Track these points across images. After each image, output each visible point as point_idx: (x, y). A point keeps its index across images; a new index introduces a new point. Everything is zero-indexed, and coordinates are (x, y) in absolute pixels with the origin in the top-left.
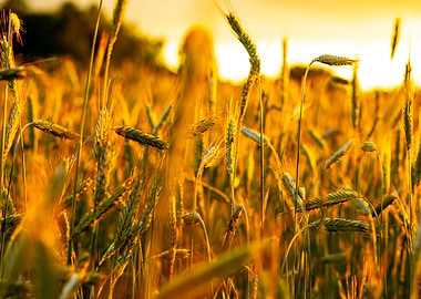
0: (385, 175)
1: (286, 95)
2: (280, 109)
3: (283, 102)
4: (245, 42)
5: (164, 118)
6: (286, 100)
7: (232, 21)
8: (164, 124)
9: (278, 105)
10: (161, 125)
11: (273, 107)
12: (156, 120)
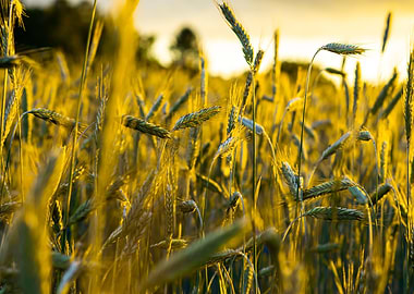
0: (382, 164)
1: (277, 86)
2: (271, 101)
3: (274, 93)
4: (239, 31)
5: (156, 108)
6: (278, 91)
7: (226, 11)
8: (156, 114)
9: (270, 96)
10: (152, 115)
11: (264, 98)
12: (147, 111)
